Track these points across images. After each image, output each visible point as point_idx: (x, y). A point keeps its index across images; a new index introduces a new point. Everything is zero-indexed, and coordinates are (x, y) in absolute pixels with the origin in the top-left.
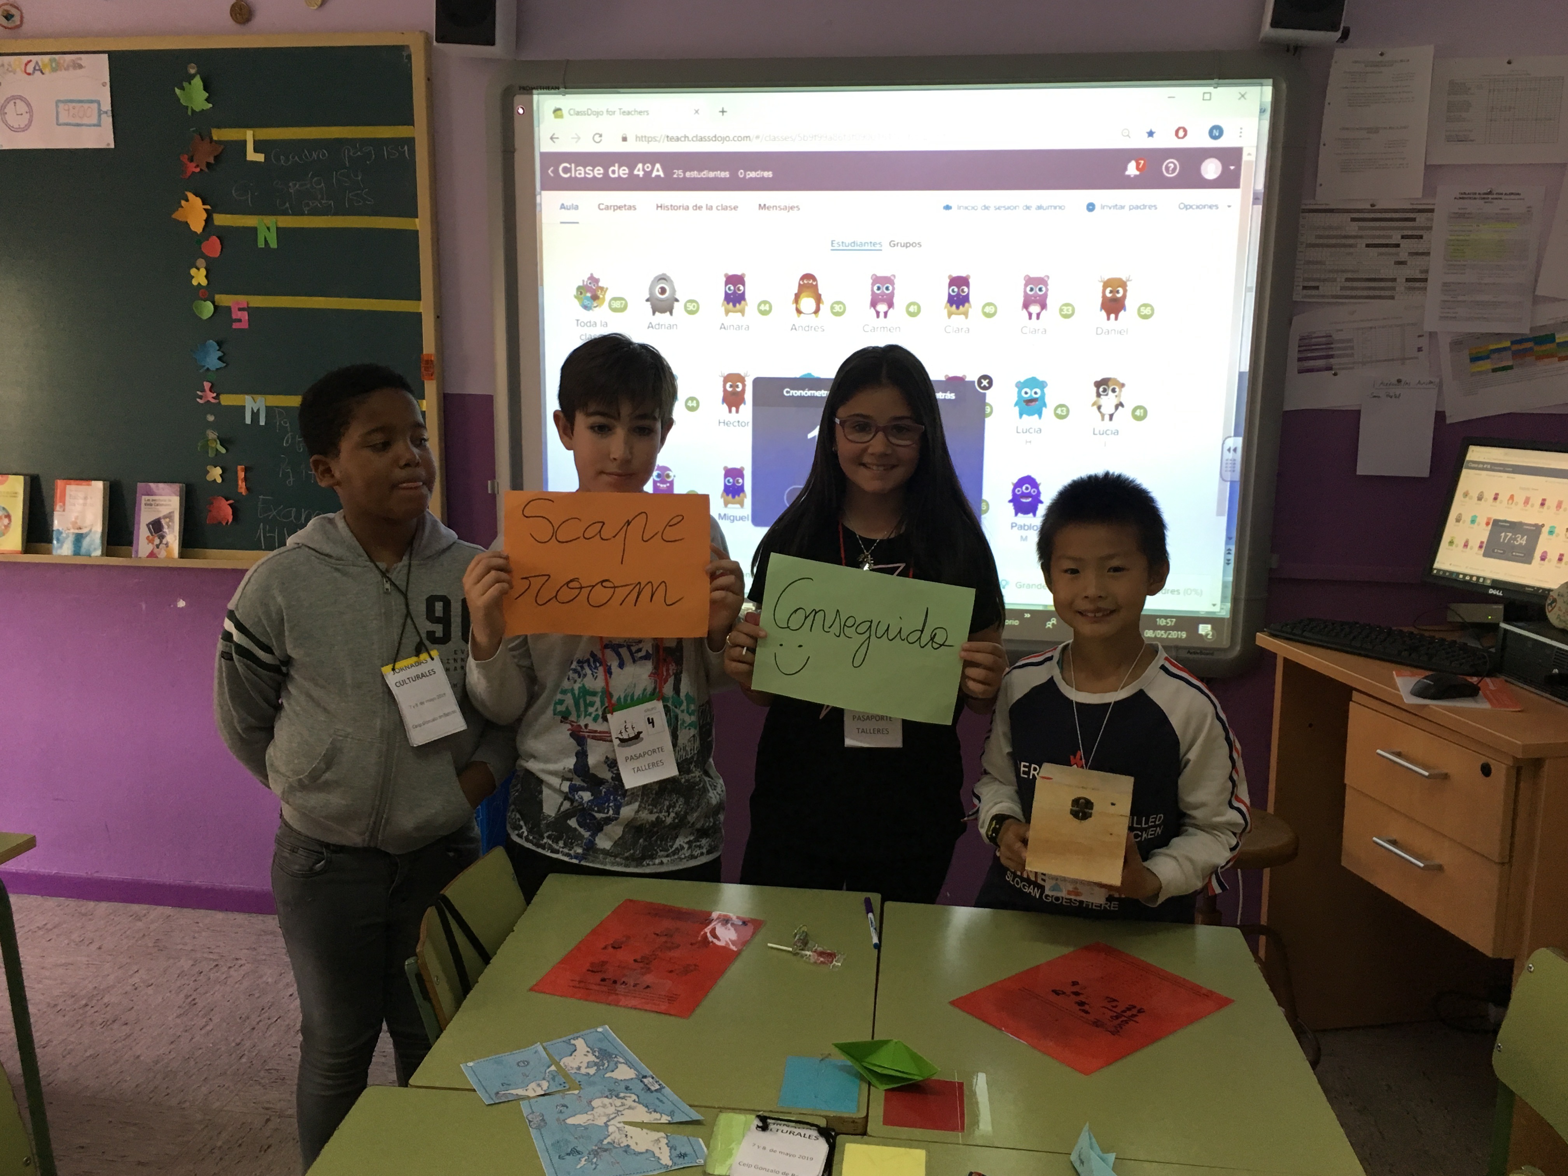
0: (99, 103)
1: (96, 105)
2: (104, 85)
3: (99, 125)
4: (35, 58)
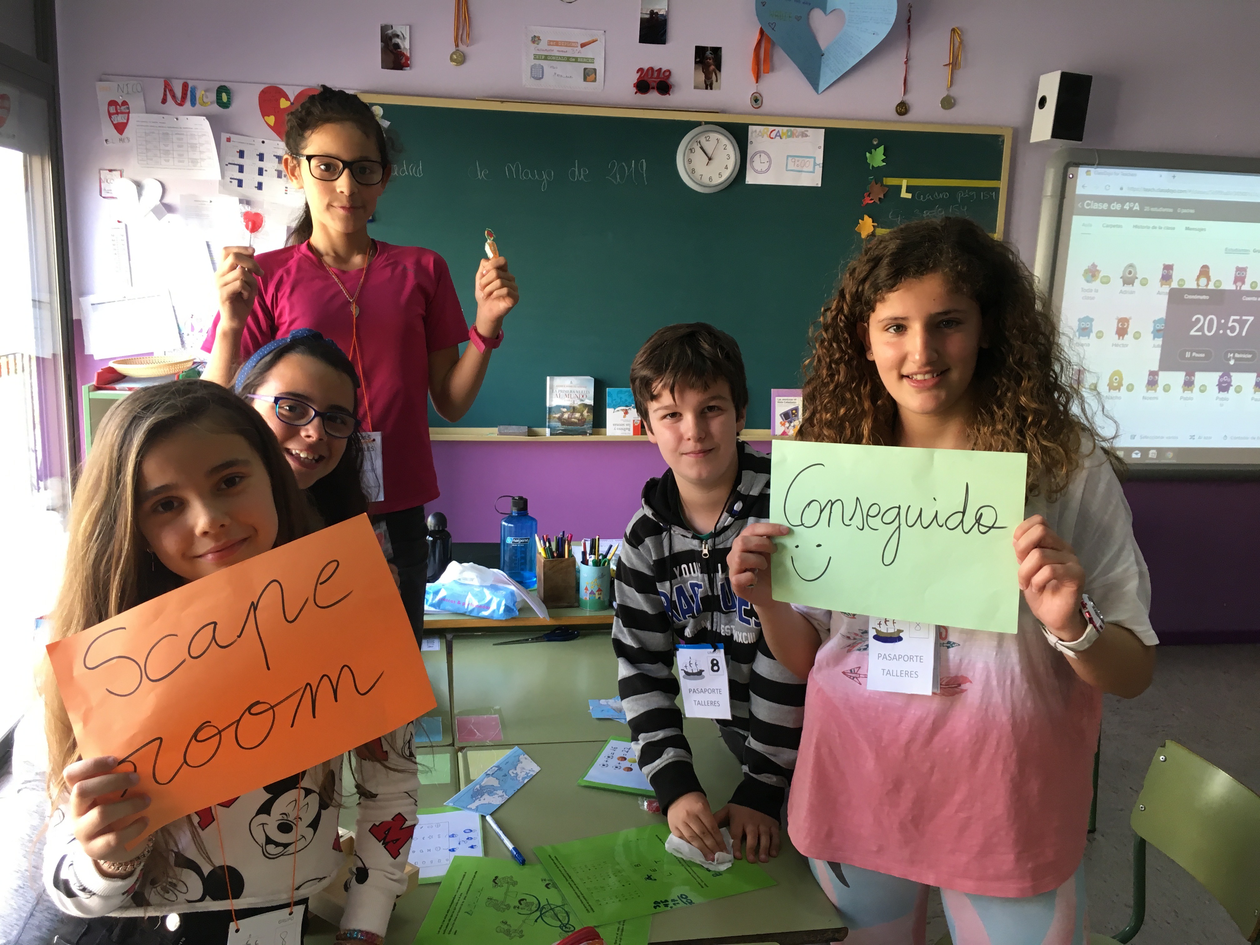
0: (815, 158)
1: (812, 159)
2: (820, 148)
3: (813, 172)
4: (777, 128)
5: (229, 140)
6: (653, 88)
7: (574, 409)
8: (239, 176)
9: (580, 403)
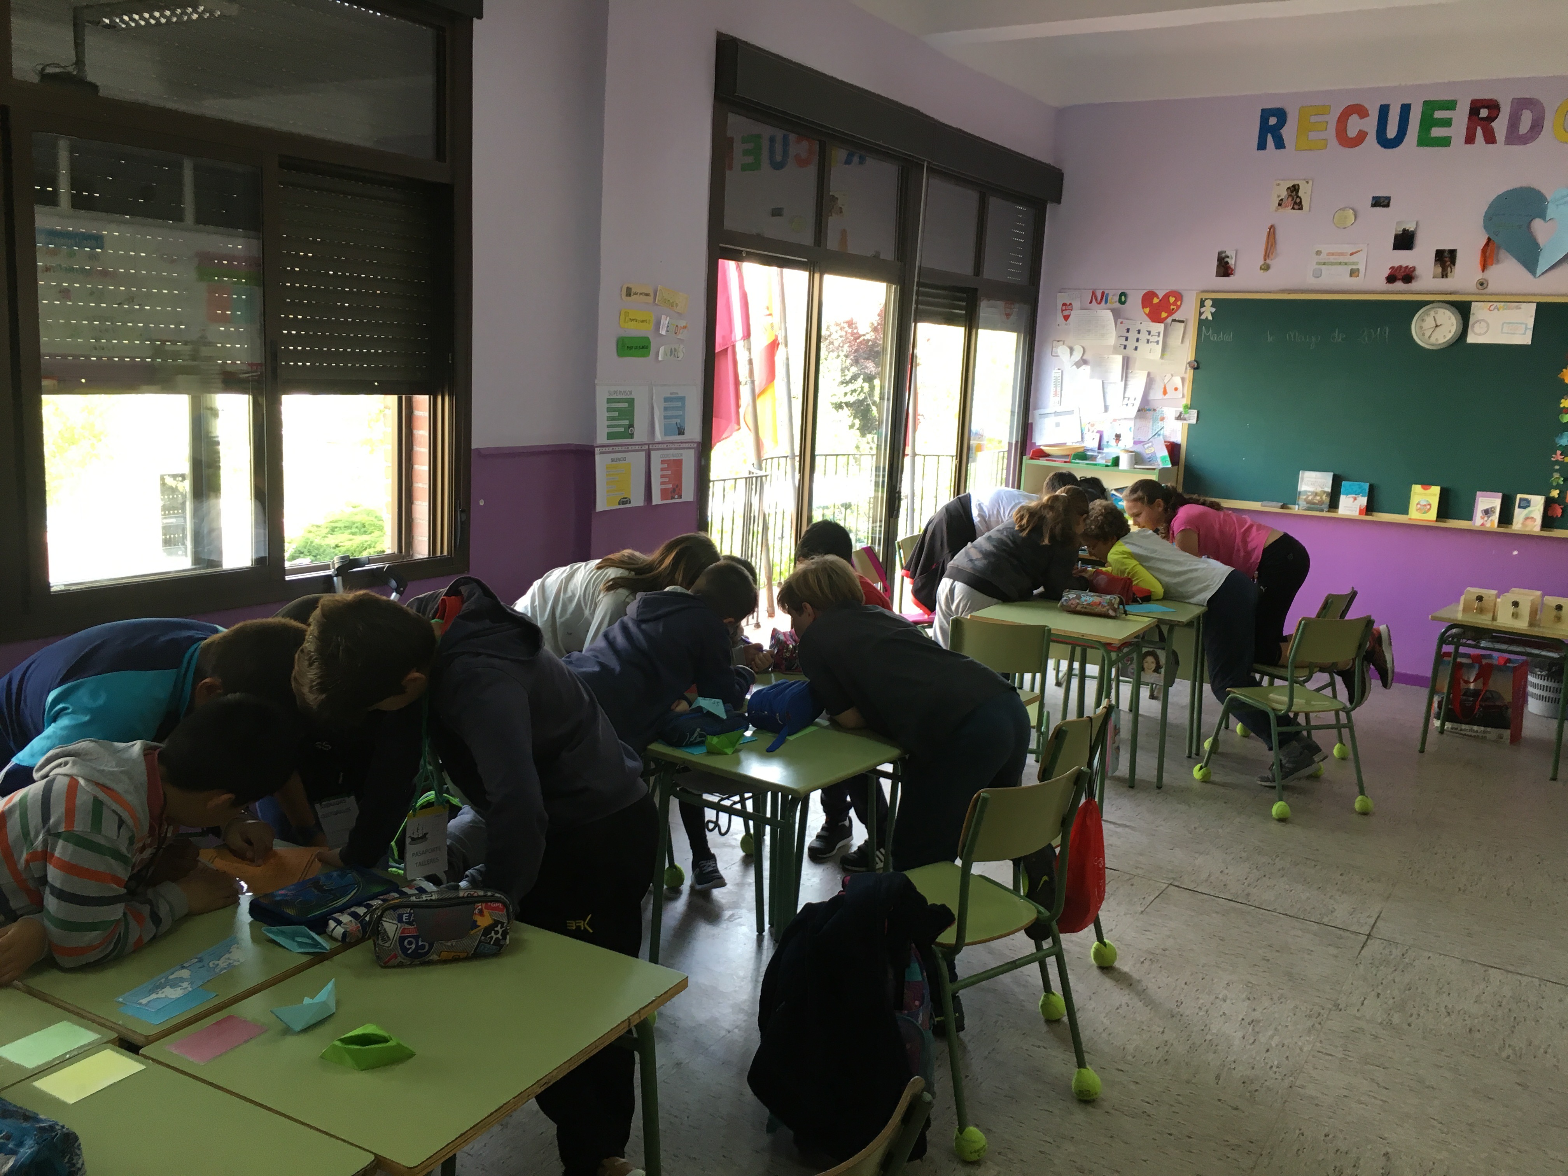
0: (1526, 325)
1: (1524, 326)
2: (1531, 317)
3: (1524, 334)
4: (1495, 304)
5: (1121, 323)
6: (1399, 279)
7: (1316, 494)
8: (1125, 343)
9: (1321, 489)
